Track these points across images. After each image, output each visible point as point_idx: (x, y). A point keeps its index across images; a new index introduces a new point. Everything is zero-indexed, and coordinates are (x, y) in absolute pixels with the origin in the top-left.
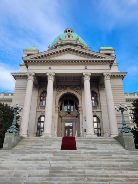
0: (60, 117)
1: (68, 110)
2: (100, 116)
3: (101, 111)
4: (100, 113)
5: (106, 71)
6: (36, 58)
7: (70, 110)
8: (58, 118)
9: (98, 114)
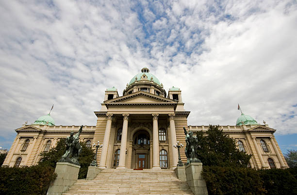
0: (135, 150)
1: (141, 143)
2: (167, 150)
3: (168, 146)
4: (167, 147)
5: (171, 113)
6: (114, 102)
7: (143, 143)
8: (133, 151)
9: (166, 148)
